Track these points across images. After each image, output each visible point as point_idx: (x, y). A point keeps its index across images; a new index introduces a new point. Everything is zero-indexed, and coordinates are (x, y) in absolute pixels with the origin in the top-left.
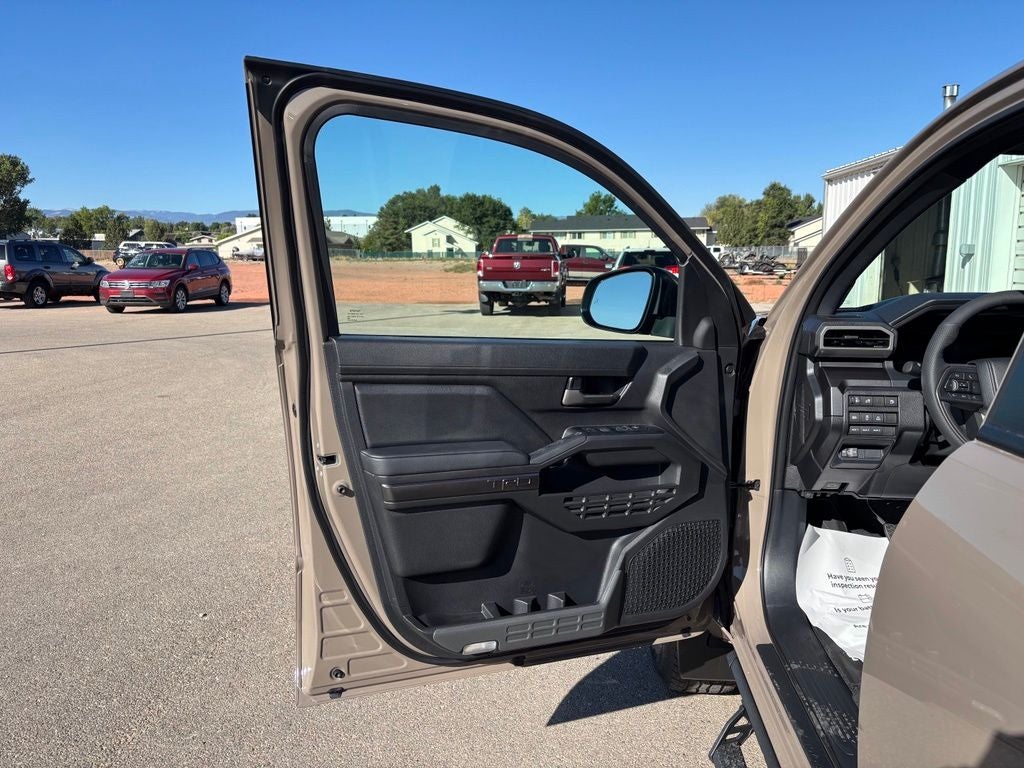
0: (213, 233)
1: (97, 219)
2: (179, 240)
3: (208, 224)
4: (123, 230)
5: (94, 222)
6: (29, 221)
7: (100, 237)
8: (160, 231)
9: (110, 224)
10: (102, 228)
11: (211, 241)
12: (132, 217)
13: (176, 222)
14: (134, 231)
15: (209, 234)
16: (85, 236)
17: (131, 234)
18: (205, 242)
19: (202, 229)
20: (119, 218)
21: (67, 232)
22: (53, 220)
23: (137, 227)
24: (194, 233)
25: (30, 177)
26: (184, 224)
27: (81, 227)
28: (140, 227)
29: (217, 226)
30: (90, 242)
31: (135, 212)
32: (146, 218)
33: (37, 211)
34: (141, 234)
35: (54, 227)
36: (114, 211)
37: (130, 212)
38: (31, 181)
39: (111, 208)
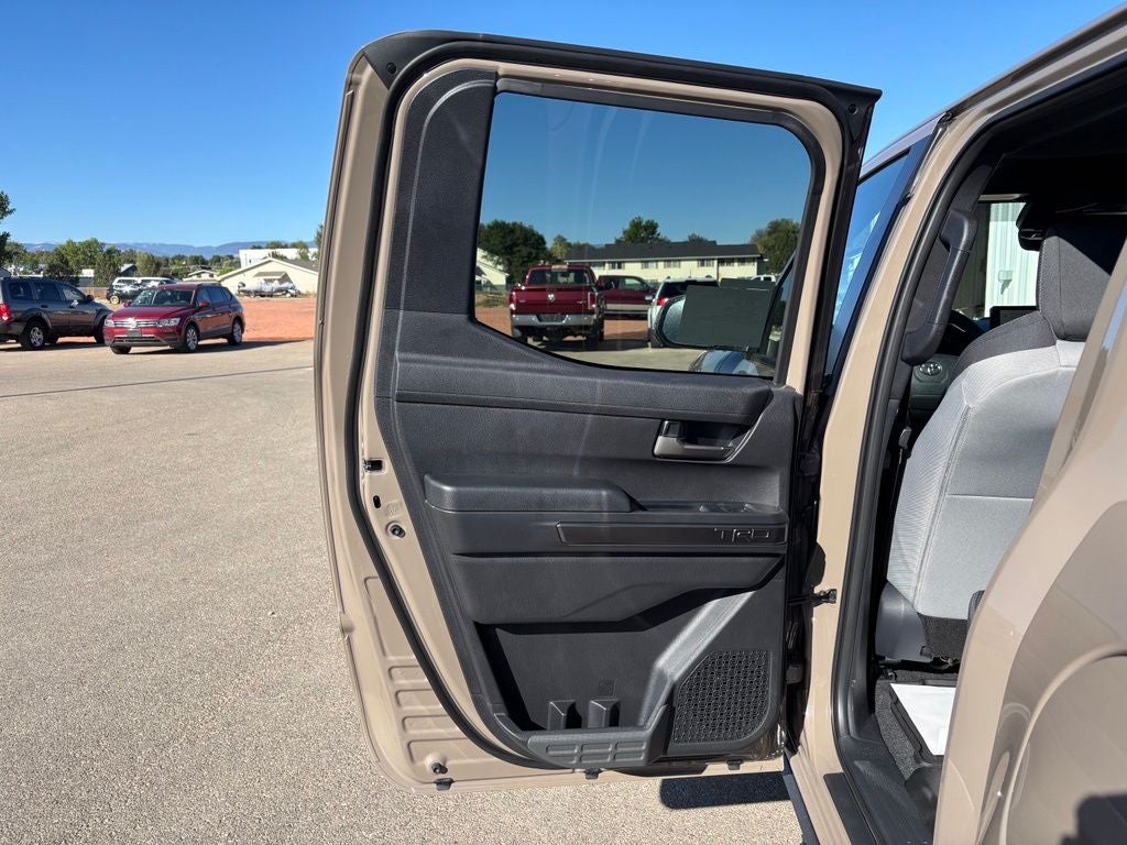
0: (214, 267)
1: (84, 253)
2: (175, 275)
3: (208, 257)
4: (114, 265)
5: (81, 256)
6: (9, 256)
7: (88, 273)
8: (156, 266)
9: (99, 257)
10: (90, 263)
11: (212, 276)
12: (123, 251)
13: (171, 255)
14: (127, 266)
15: (210, 269)
16: (72, 272)
17: (123, 269)
18: (205, 277)
19: (201, 263)
20: (109, 252)
21: (52, 268)
22: (34, 255)
23: (129, 262)
24: (192, 267)
25: (10, 207)
26: (180, 258)
27: (67, 263)
28: (132, 262)
29: (218, 260)
30: (77, 278)
31: (125, 245)
32: (138, 251)
33: (17, 245)
34: (133, 269)
35: (37, 262)
36: (103, 244)
37: (119, 245)
38: (11, 212)
39: (100, 241)
